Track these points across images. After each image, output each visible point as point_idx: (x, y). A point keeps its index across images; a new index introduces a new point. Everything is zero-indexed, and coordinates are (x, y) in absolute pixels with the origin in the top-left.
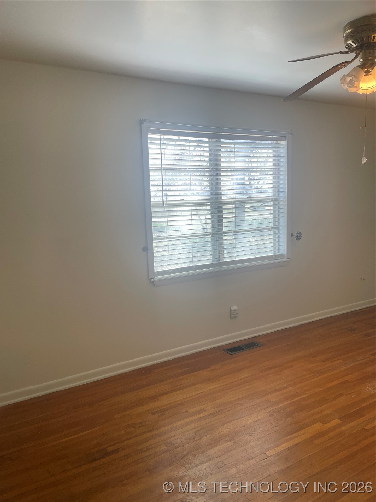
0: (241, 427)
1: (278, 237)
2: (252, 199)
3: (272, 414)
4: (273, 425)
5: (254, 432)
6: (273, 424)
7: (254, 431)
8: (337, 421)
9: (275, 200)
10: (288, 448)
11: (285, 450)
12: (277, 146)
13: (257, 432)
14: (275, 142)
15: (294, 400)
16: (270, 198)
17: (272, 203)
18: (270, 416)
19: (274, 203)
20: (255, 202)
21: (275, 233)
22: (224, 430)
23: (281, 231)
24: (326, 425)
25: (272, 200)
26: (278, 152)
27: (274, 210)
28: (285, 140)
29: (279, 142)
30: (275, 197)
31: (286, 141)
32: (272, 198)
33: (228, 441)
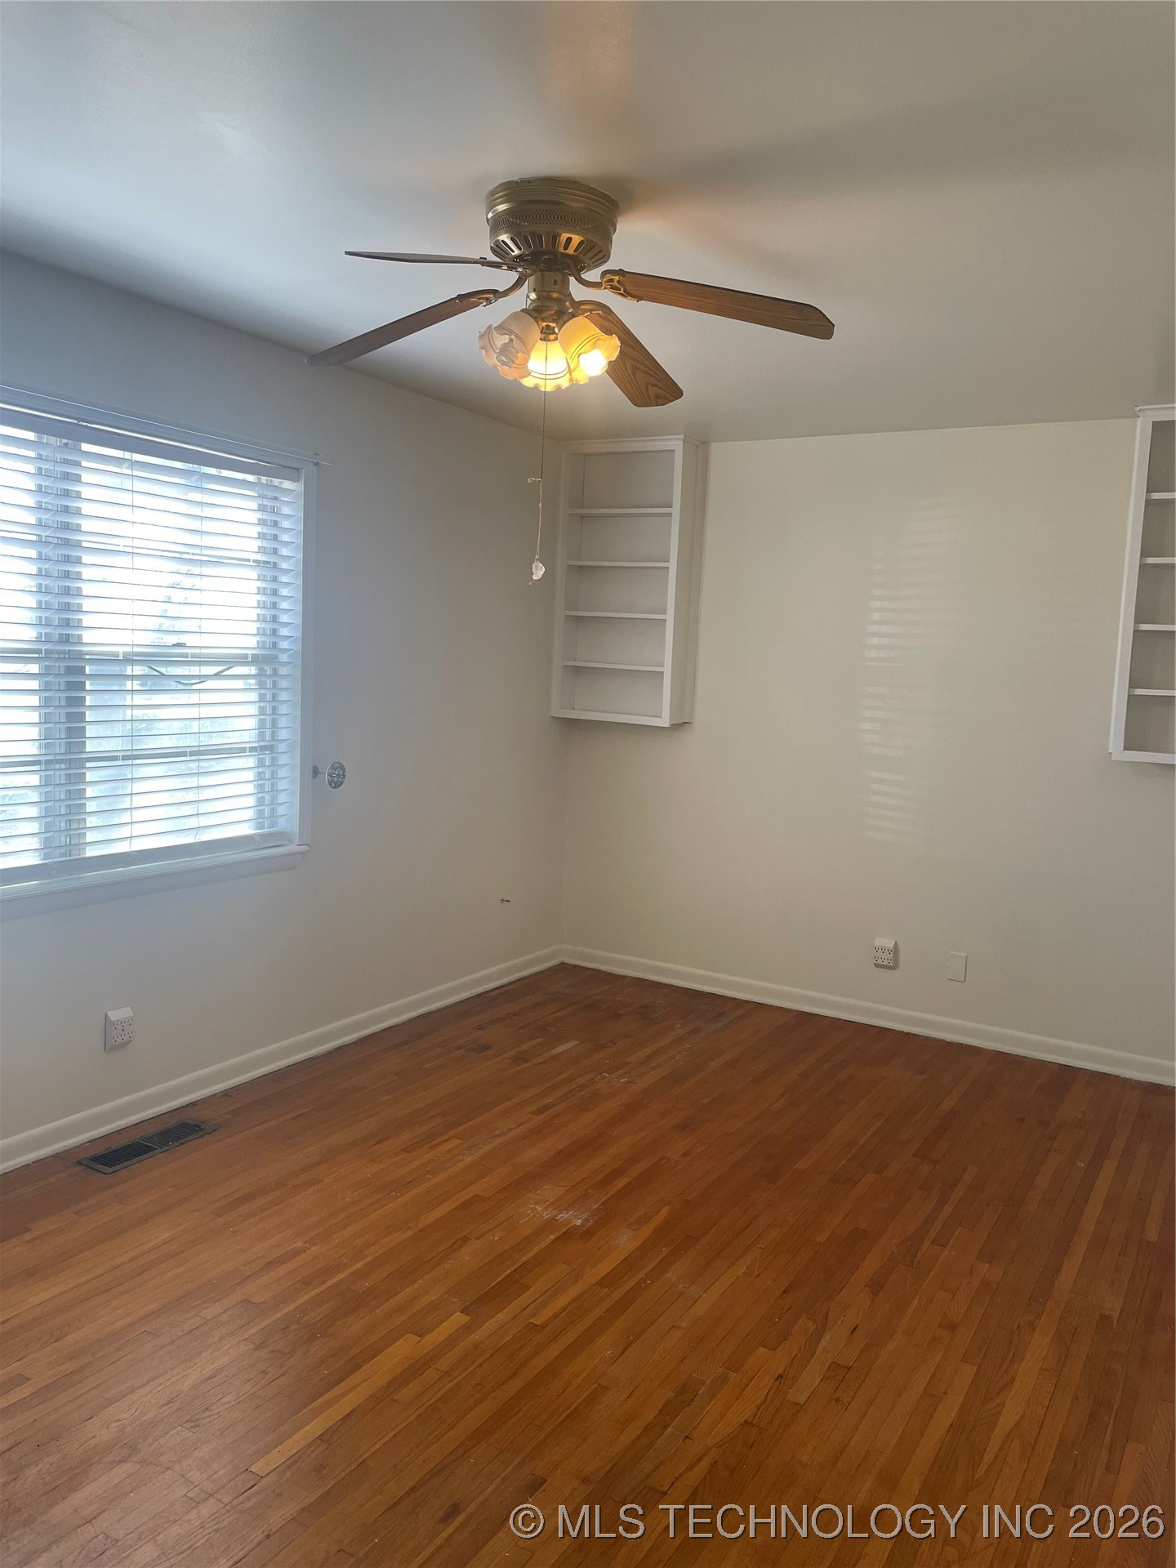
0: (161, 1407)
1: (273, 778)
2: (190, 651)
3: (264, 1342)
4: (267, 1377)
5: (207, 1414)
6: (267, 1373)
7: (207, 1409)
8: (459, 1319)
9: (265, 661)
10: (321, 1437)
11: (309, 1445)
12: (270, 494)
13: (216, 1411)
14: (264, 479)
15: (330, 1283)
16: (250, 652)
17: (253, 670)
18: (258, 1348)
19: (261, 669)
20: (200, 663)
21: (261, 763)
22: (99, 1431)
23: (283, 760)
24: (428, 1337)
25: (255, 660)
26: (273, 511)
27: (262, 692)
28: (295, 479)
29: (276, 482)
30: (263, 652)
31: (298, 481)
32: (254, 652)
33: (120, 1462)
